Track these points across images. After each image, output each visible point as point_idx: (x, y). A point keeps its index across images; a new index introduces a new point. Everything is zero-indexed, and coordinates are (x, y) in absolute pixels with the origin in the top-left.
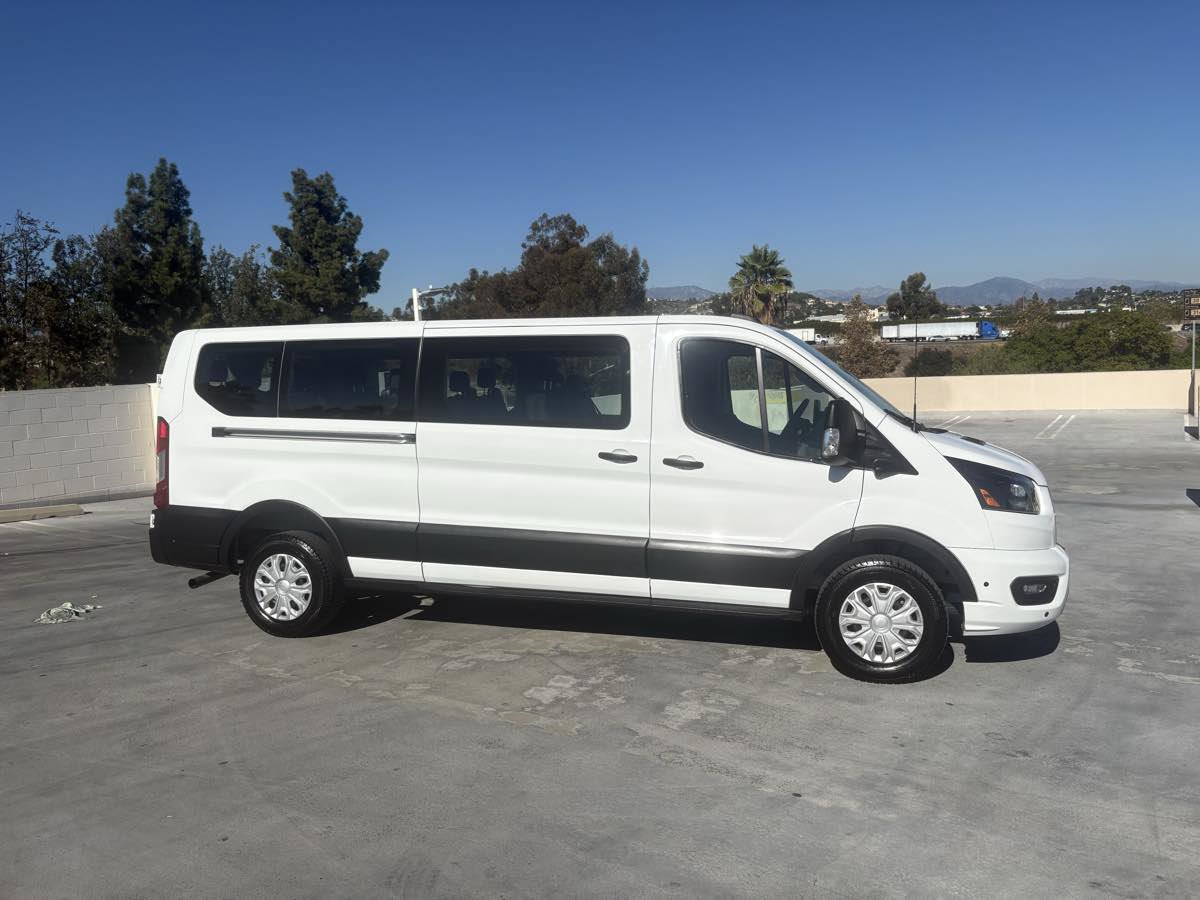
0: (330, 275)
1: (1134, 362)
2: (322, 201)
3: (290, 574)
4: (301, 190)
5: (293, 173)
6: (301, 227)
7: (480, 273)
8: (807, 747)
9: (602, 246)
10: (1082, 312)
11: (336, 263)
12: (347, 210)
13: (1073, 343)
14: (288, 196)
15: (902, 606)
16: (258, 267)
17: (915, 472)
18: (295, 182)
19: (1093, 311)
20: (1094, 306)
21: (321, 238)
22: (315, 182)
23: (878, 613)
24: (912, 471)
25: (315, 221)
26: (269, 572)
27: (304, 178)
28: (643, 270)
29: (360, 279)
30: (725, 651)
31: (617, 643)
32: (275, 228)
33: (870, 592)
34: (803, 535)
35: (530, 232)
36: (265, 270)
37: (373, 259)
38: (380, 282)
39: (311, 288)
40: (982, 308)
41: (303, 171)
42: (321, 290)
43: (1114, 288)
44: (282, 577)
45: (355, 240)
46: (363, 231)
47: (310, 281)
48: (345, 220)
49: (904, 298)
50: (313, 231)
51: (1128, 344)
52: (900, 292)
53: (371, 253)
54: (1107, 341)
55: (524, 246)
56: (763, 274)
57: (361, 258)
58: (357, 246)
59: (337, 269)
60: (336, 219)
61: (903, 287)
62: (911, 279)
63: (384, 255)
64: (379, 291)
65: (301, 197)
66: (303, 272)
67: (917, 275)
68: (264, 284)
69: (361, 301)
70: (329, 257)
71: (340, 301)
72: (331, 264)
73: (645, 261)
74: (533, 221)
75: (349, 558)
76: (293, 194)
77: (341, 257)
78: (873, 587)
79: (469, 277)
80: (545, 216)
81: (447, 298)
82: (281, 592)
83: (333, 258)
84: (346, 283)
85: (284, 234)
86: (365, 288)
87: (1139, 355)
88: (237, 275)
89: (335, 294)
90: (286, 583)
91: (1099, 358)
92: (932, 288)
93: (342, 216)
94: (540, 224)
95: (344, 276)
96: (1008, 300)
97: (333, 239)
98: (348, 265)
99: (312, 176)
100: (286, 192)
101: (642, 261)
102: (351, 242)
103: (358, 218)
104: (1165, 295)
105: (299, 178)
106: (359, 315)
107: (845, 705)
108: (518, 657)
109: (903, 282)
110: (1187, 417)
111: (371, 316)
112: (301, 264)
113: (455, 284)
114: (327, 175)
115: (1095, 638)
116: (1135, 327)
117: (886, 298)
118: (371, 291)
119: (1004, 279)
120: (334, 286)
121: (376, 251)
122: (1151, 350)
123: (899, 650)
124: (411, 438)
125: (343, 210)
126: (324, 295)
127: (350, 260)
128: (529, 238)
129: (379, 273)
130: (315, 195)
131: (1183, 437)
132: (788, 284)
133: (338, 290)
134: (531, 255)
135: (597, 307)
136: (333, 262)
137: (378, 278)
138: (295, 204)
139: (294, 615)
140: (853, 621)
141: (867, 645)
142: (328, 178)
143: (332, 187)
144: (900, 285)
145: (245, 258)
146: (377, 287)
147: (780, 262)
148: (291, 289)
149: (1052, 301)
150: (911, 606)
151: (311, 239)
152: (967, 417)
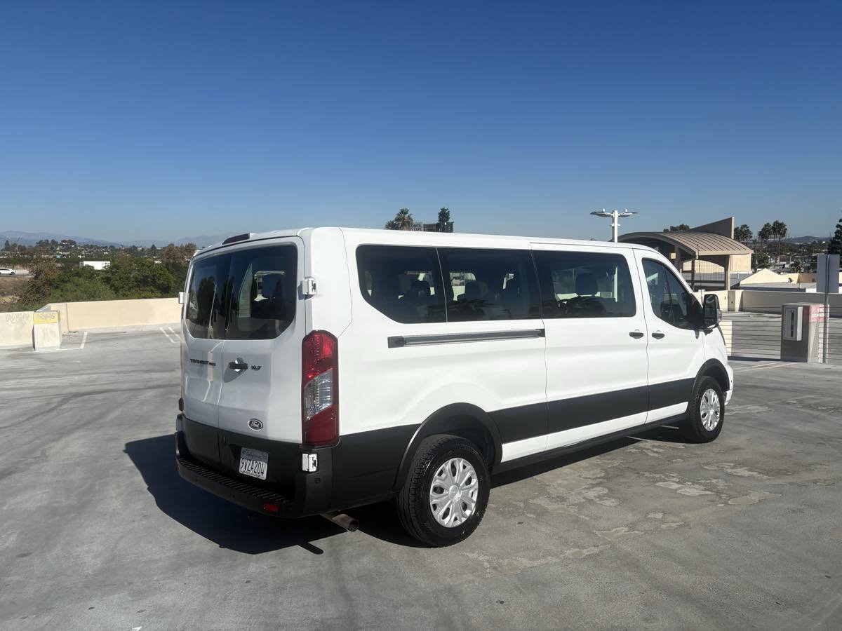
23: (710, 405)
140: (704, 411)
152: (170, 328)
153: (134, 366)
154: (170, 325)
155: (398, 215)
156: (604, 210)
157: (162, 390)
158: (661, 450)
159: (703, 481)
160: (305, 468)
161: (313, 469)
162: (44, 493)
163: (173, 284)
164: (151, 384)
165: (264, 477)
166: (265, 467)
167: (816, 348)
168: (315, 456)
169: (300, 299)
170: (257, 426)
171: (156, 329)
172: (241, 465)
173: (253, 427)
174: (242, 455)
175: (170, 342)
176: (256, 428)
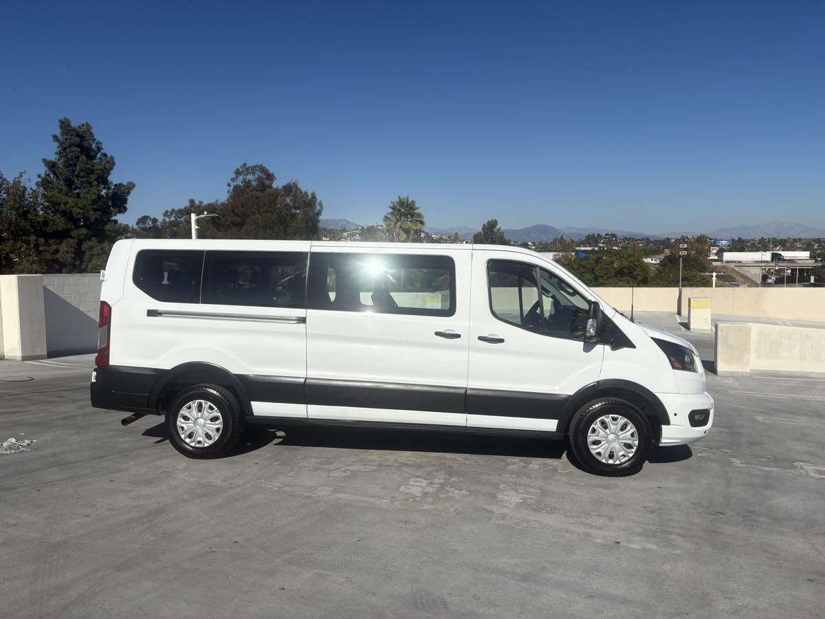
0: (89, 199)
1: (628, 282)
2: (83, 143)
3: (206, 414)
4: (67, 134)
5: (60, 121)
6: (65, 161)
7: (197, 202)
8: (600, 515)
9: (290, 189)
10: (590, 249)
11: (94, 190)
12: (102, 151)
13: (593, 269)
14: (55, 138)
15: (625, 429)
16: (25, 189)
17: (634, 347)
18: (61, 127)
19: (596, 249)
20: (596, 245)
21: (82, 171)
22: (78, 130)
23: (611, 433)
24: (633, 346)
25: (78, 158)
26: (190, 413)
27: (69, 125)
28: (318, 207)
29: (113, 202)
30: (504, 461)
31: (433, 457)
32: (44, 160)
33: (607, 420)
34: (566, 386)
35: (233, 176)
36: (31, 191)
37: (123, 189)
38: (127, 206)
39: (73, 207)
40: (530, 243)
41: (68, 120)
42: (81, 209)
43: (607, 235)
44: (199, 416)
45: (108, 174)
46: (115, 168)
47: (73, 202)
48: (100, 159)
49: (484, 235)
50: (75, 165)
51: (625, 270)
52: (482, 231)
53: (121, 184)
54: (614, 268)
55: (229, 185)
56: (406, 215)
57: (113, 187)
58: (110, 178)
59: (94, 194)
60: (94, 157)
61: (483, 229)
62: (489, 223)
63: (131, 186)
64: (126, 213)
65: (66, 139)
66: (66, 195)
67: (492, 221)
68: (30, 202)
69: (112, 219)
70: (88, 185)
71: (96, 217)
72: (90, 191)
73: (321, 202)
74: (237, 167)
75: (252, 402)
76: (60, 137)
77: (98, 186)
78: (608, 417)
79: (188, 205)
80: (245, 164)
81: (167, 220)
82: (198, 427)
83: (91, 186)
84: (101, 205)
85: (52, 166)
86: (117, 210)
87: (632, 277)
88: (8, 194)
89: (92, 213)
90: (201, 421)
91: (608, 278)
92: (502, 229)
93: (99, 156)
94: (240, 170)
95: (100, 200)
96: (545, 239)
97: (92, 172)
98: (103, 192)
99: (75, 124)
100: (54, 133)
101: (318, 201)
102: (105, 175)
103: (112, 157)
104: (636, 240)
105: (65, 125)
106: (111, 229)
107: (600, 490)
108: (376, 468)
109: (484, 225)
110: (677, 316)
111: (121, 230)
112: (65, 188)
113: (173, 210)
114: (87, 124)
115: (710, 448)
116: (629, 259)
117: (473, 235)
118: (120, 212)
119: (543, 225)
120: (91, 207)
121: (125, 183)
122: (638, 275)
123: (624, 456)
124: (302, 320)
125: (99, 151)
126: (84, 213)
127: (104, 188)
128: (233, 180)
129: (127, 199)
130: (78, 139)
131: (680, 329)
132: (422, 223)
133: (95, 210)
134: (237, 192)
135: (285, 231)
136: (91, 189)
137: (126, 202)
138: (61, 144)
139: (207, 443)
140: (597, 438)
141: (604, 453)
142: (88, 127)
143: (91, 133)
144: (482, 226)
145: (15, 182)
146: (125, 209)
147: (417, 209)
148: (57, 207)
149: (572, 241)
150: (631, 429)
151: (73, 171)
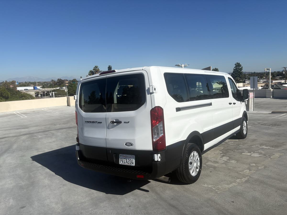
152: (18, 112)
153: (10, 127)
154: (18, 111)
155: (94, 68)
156: (179, 64)
157: (28, 135)
158: (232, 142)
159: (256, 151)
160: (156, 160)
161: (159, 160)
162: (11, 180)
163: (9, 96)
164: (22, 134)
165: (134, 165)
166: (134, 161)
167: (251, 106)
168: (159, 155)
169: (148, 94)
170: (130, 145)
171: (12, 113)
172: (120, 161)
173: (128, 146)
174: (120, 157)
175: (21, 117)
176: (129, 146)
